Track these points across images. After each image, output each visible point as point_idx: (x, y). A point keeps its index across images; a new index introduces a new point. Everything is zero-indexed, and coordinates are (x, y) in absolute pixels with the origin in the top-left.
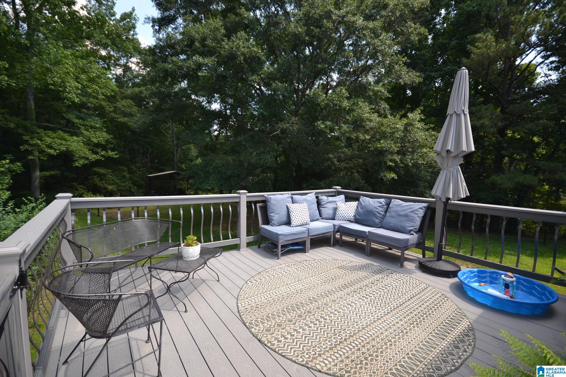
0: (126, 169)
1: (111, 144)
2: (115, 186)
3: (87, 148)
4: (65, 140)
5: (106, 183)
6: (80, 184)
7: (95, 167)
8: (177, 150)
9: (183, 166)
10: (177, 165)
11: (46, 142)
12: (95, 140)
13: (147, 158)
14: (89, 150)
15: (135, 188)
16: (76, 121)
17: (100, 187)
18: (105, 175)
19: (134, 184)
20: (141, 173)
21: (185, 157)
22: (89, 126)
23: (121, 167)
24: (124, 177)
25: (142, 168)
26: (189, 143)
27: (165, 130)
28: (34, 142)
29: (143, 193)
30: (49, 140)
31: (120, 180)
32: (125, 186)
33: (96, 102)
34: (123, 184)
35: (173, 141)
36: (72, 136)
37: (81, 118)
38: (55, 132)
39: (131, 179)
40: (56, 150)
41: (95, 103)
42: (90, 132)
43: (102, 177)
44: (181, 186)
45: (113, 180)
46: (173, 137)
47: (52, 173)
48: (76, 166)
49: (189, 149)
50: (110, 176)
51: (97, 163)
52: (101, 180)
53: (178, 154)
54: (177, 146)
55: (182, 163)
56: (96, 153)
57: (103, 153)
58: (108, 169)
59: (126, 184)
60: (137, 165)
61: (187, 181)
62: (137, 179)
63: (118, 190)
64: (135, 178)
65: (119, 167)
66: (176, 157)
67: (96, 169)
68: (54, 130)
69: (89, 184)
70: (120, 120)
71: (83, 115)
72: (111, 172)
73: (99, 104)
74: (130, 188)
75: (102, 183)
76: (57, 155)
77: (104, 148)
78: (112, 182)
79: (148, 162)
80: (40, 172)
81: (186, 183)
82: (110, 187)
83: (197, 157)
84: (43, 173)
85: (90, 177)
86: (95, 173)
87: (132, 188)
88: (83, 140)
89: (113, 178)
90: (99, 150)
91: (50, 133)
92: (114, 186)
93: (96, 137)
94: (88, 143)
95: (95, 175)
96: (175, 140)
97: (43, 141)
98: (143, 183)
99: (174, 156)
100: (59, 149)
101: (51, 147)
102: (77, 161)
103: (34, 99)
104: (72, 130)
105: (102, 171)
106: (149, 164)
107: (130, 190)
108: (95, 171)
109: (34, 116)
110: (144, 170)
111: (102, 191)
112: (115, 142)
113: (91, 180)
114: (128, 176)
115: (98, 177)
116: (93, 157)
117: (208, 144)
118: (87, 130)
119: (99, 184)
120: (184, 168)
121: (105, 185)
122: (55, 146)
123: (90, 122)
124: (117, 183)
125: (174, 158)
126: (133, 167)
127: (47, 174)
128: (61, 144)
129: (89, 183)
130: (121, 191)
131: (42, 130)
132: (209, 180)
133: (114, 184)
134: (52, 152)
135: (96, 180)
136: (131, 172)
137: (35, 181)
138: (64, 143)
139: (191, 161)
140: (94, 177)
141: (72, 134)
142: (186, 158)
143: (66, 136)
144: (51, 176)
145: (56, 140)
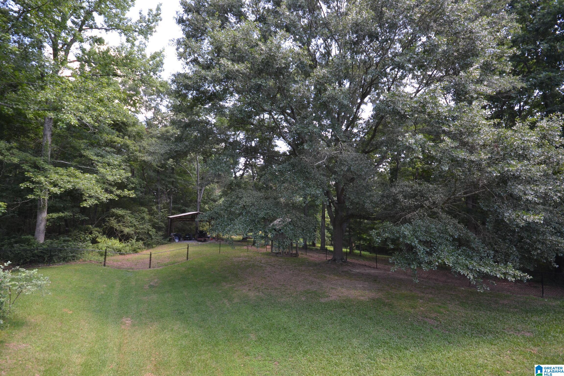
0: (146, 210)
1: (133, 183)
2: (133, 228)
3: (101, 187)
4: (76, 177)
5: (123, 225)
6: (96, 226)
7: (113, 208)
8: (201, 190)
9: (206, 207)
10: (200, 205)
11: (51, 179)
12: (110, 178)
13: (170, 198)
14: (102, 189)
15: (154, 230)
16: (95, 158)
17: (116, 229)
18: (123, 217)
19: (154, 226)
20: (162, 214)
21: (208, 197)
22: (107, 163)
23: (142, 208)
24: (143, 218)
25: (164, 208)
26: (212, 182)
27: (190, 170)
28: (38, 179)
29: (162, 235)
30: (55, 177)
31: (139, 222)
32: (143, 229)
33: (121, 141)
34: (141, 226)
35: (197, 181)
36: (84, 173)
37: (102, 156)
38: (67, 169)
39: (150, 221)
40: (62, 188)
42: (106, 169)
43: (119, 218)
44: (203, 227)
45: (131, 222)
46: (198, 177)
47: (61, 214)
48: (84, 207)
49: (213, 189)
50: (129, 218)
51: (112, 203)
52: (119, 222)
53: (202, 194)
54: (201, 185)
55: (205, 203)
56: (111, 192)
57: (118, 192)
58: (127, 210)
59: (144, 226)
60: (159, 205)
61: (209, 223)
62: (157, 221)
63: (135, 233)
64: (155, 220)
65: (139, 208)
66: (199, 197)
67: (114, 210)
68: (65, 166)
69: (105, 227)
70: (143, 158)
71: (103, 153)
72: (130, 213)
73: (124, 143)
74: (148, 230)
75: (119, 226)
76: (60, 193)
77: (121, 186)
78: (130, 224)
79: (170, 202)
80: (48, 213)
82: (127, 230)
83: (221, 197)
84: (51, 214)
85: (107, 219)
86: (113, 215)
87: (151, 230)
88: (96, 178)
89: (131, 220)
90: (114, 189)
91: (60, 170)
92: (131, 229)
93: (112, 175)
94: (103, 181)
95: (112, 217)
96: (199, 180)
97: (47, 178)
98: (163, 225)
99: (197, 196)
100: (65, 188)
101: (55, 186)
102: (86, 200)
103: (52, 135)
104: (88, 167)
105: (120, 212)
106: (172, 205)
107: (148, 233)
108: (114, 212)
109: (49, 153)
110: (165, 211)
111: (118, 235)
112: (137, 181)
113: (107, 222)
114: (147, 217)
115: (115, 219)
116: (105, 197)
117: (232, 182)
118: (104, 167)
119: (116, 226)
120: (207, 209)
121: (122, 227)
122: (60, 183)
123: (109, 159)
124: (135, 225)
125: (197, 198)
126: (154, 208)
127: (55, 215)
128: (69, 182)
129: (106, 225)
130: (138, 234)
131: (51, 167)
132: (235, 224)
133: (132, 226)
134: (55, 190)
135: (113, 222)
136: (151, 213)
137: (41, 223)
138: (72, 181)
139: (215, 201)
140: (111, 218)
141: (85, 171)
142: (209, 199)
143: (78, 173)
144: (59, 218)
145: (64, 177)
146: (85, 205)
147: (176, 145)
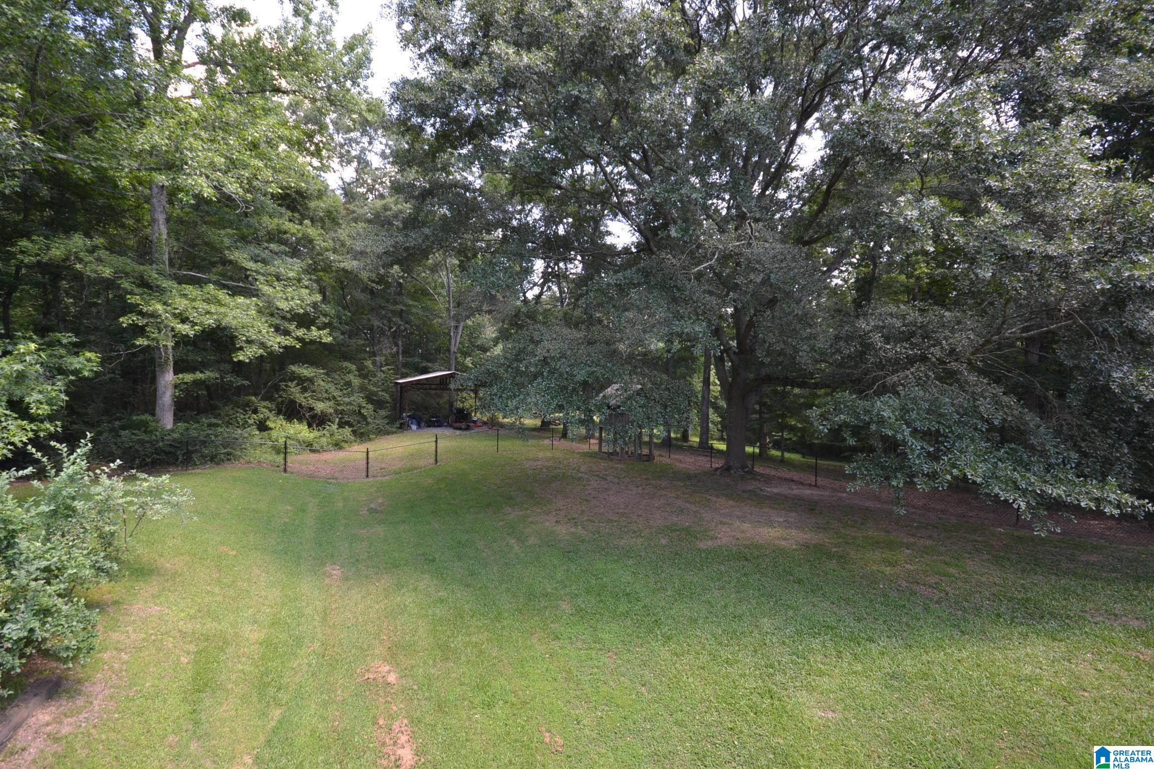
0: (354, 367)
1: (325, 315)
2: (332, 403)
3: (266, 322)
4: (219, 303)
5: (312, 397)
6: (264, 399)
7: (293, 364)
8: (456, 327)
9: (468, 361)
10: (456, 358)
11: (175, 309)
12: (283, 305)
13: (397, 345)
14: (270, 326)
15: (370, 406)
16: (251, 265)
17: (300, 405)
18: (311, 380)
19: (369, 400)
20: (383, 376)
21: (471, 342)
22: (275, 276)
23: (346, 364)
24: (348, 384)
25: (386, 365)
26: (479, 311)
27: (435, 289)
28: (151, 309)
29: (387, 417)
30: (181, 304)
31: (341, 390)
32: (350, 404)
33: (298, 231)
34: (347, 400)
35: (448, 310)
36: (233, 295)
37: (264, 262)
38: (201, 287)
39: (362, 388)
40: (196, 324)
41: (295, 231)
42: (275, 288)
43: (305, 384)
44: (463, 402)
45: (326, 391)
46: (449, 302)
47: (199, 376)
48: (240, 361)
49: (480, 326)
50: (322, 383)
51: (289, 355)
52: (304, 390)
53: (459, 337)
54: (457, 319)
55: (465, 354)
56: (286, 333)
57: (300, 333)
58: (317, 367)
59: (352, 399)
60: (377, 359)
61: (476, 393)
62: (375, 389)
63: (336, 411)
64: (371, 387)
65: (340, 364)
66: (453, 341)
67: (293, 368)
68: (198, 282)
69: (280, 399)
70: (342, 265)
71: (265, 254)
72: (324, 374)
73: (303, 235)
74: (360, 406)
75: (305, 398)
76: (195, 335)
77: (305, 321)
78: (325, 395)
79: (398, 352)
80: (176, 373)
81: (473, 395)
82: (320, 406)
83: (496, 341)
84: (181, 376)
85: (283, 385)
86: (294, 377)
87: (364, 407)
88: (257, 305)
89: (327, 387)
90: (293, 327)
91: (189, 289)
92: (328, 403)
93: (287, 299)
94: (269, 311)
95: (292, 381)
96: (451, 308)
97: (170, 305)
98: (387, 397)
99: (450, 340)
100: (201, 324)
101: (184, 320)
102: (241, 348)
103: (168, 220)
104: (241, 284)
105: (305, 371)
106: (401, 358)
107: (360, 412)
108: (293, 372)
109: (166, 257)
110: (389, 369)
111: (304, 415)
112: (333, 312)
113: (284, 390)
114: (356, 382)
115: (298, 385)
116: (276, 342)
117: (519, 311)
118: (269, 284)
119: (301, 398)
120: (470, 365)
121: (311, 401)
122: (193, 315)
123: (278, 267)
124: (334, 398)
125: (450, 343)
126: (368, 363)
127: (188, 377)
128: (208, 313)
129: (281, 397)
130: (341, 413)
131: (173, 284)
132: (528, 394)
133: (329, 399)
134: (185, 329)
135: (294, 391)
136: (363, 373)
137: (164, 393)
138: (213, 310)
139: (485, 350)
140: (290, 384)
141: (235, 292)
142: (476, 347)
143: (222, 295)
144: (196, 383)
145: (197, 304)
146: (241, 358)
147: (407, 236)
